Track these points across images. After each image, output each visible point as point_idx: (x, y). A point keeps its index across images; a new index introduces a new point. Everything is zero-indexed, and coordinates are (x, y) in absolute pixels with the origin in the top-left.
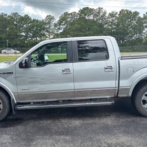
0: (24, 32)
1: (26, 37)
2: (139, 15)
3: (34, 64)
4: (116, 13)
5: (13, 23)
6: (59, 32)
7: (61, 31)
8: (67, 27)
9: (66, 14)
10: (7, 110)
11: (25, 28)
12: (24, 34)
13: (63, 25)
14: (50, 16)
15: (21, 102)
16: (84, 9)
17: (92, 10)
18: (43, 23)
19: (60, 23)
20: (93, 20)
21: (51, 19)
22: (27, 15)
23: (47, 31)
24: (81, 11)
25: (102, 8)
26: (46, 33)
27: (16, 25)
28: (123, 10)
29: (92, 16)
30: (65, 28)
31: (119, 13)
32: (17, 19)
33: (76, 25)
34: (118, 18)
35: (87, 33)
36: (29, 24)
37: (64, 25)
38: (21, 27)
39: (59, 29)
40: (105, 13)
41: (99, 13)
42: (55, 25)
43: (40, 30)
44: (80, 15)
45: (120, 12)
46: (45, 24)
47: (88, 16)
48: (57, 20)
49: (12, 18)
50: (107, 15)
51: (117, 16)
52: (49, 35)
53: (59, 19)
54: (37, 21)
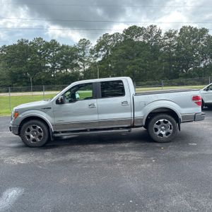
0: (50, 62)
1: (53, 69)
2: (209, 33)
3: (67, 101)
4: (175, 32)
5: (36, 51)
6: (97, 61)
7: (99, 59)
8: (107, 53)
9: (106, 36)
10: (47, 137)
11: (51, 57)
12: (50, 65)
13: (102, 51)
14: (84, 39)
15: (57, 131)
16: (130, 28)
17: (142, 29)
18: (75, 49)
19: (98, 48)
20: (144, 42)
21: (86, 43)
22: (54, 40)
23: (81, 60)
24: (127, 30)
25: (155, 26)
26: (79, 63)
27: (40, 54)
28: (184, 27)
29: (142, 37)
30: (105, 55)
31: (179, 31)
32: (41, 46)
33: (120, 51)
34: (178, 38)
35: (136, 60)
36: (57, 52)
37: (104, 50)
38: (46, 56)
39: (97, 56)
40: (160, 32)
41: (151, 32)
42: (92, 52)
43: (71, 60)
44: (125, 37)
45: (181, 29)
46: (78, 50)
47: (136, 37)
48: (93, 45)
49: (34, 44)
50: (162, 35)
51: (177, 35)
52: (83, 65)
53: (96, 43)
54: (67, 47)
